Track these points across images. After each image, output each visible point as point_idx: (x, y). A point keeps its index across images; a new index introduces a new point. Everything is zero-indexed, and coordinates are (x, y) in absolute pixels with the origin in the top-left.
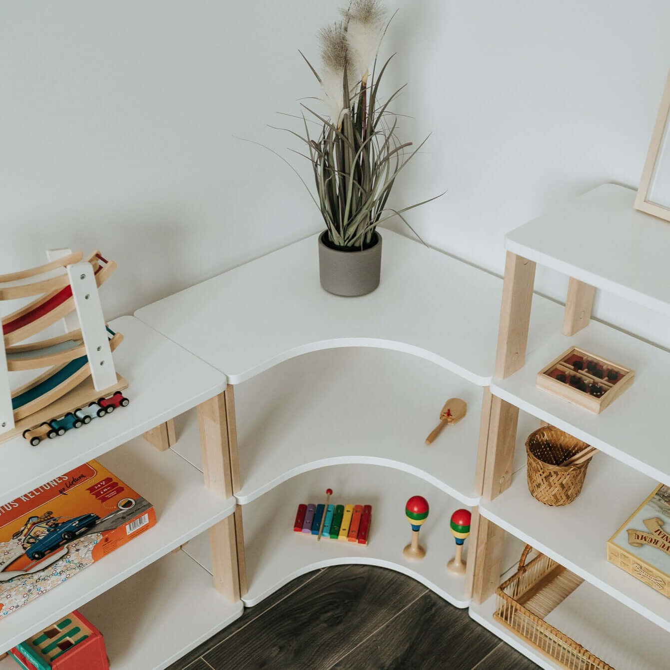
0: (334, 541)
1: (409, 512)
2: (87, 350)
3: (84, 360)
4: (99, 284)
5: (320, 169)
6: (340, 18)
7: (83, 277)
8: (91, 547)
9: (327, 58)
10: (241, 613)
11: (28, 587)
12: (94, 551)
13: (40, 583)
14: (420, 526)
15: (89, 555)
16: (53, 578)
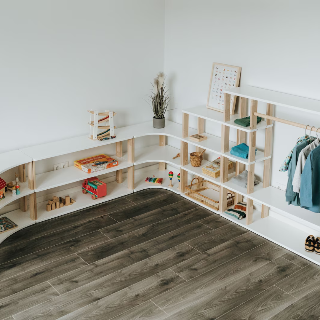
0: (154, 183)
1: (169, 175)
2: (110, 128)
3: (109, 130)
4: (113, 116)
5: (153, 103)
6: (157, 76)
7: (111, 114)
8: (107, 165)
9: (155, 83)
10: (133, 192)
11: (96, 168)
12: (107, 166)
13: (98, 169)
14: (172, 178)
15: (106, 166)
16: (100, 168)
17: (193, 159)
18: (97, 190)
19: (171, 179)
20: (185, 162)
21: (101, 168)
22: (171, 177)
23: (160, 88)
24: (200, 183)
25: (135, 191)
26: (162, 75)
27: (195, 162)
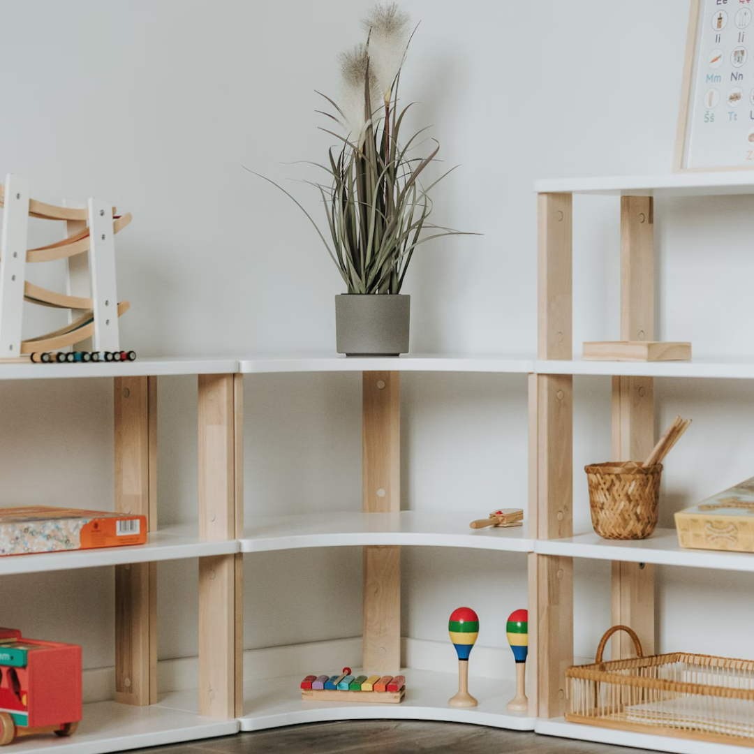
10: (234, 731)
11: (17, 533)
12: (82, 532)
13: (27, 536)
14: (471, 646)
15: (77, 533)
16: (40, 539)
17: (613, 484)
18: (24, 677)
19: (464, 652)
20: (560, 516)
21: (48, 537)
22: (463, 638)
23: (378, 103)
24: (646, 662)
25: (248, 724)
26: (388, 24)
27: (622, 504)
